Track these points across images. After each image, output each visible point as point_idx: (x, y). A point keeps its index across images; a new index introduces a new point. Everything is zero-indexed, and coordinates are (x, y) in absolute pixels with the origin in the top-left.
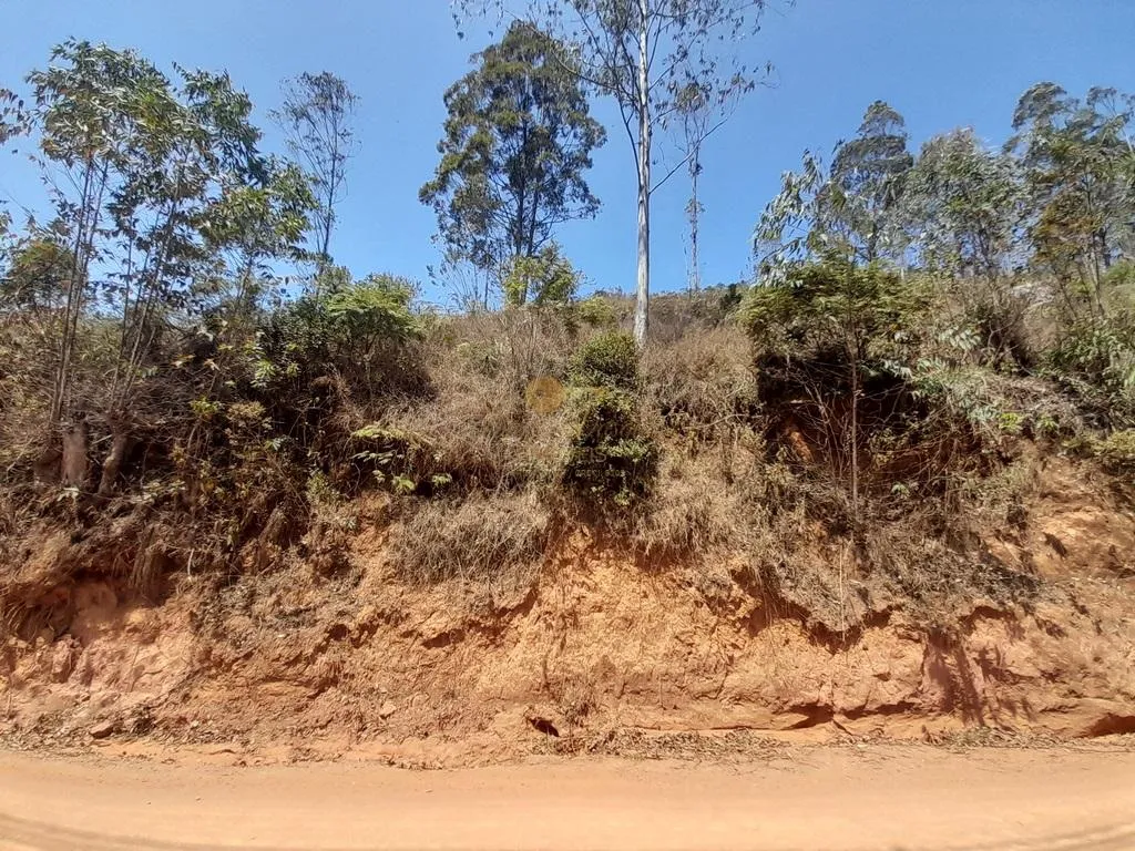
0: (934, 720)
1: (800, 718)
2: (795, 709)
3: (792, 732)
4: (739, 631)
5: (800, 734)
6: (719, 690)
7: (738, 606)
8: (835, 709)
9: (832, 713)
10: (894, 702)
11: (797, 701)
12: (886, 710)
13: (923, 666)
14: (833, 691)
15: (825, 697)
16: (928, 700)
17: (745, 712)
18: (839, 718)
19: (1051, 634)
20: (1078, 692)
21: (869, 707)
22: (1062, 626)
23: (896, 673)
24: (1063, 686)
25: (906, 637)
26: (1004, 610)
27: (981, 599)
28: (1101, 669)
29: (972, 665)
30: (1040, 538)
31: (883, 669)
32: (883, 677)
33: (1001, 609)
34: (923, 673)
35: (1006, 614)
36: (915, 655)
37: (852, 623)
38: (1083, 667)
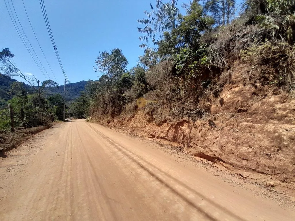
0: (170, 142)
1: (151, 136)
2: (150, 135)
4: (147, 122)
5: (149, 139)
6: (144, 130)
7: (147, 118)
8: (155, 136)
10: (162, 137)
13: (168, 131)
14: (156, 133)
15: (154, 134)
16: (169, 138)
17: (145, 134)
18: (156, 138)
19: (194, 128)
20: (196, 144)
21: (159, 137)
22: (197, 126)
23: (164, 132)
24: (193, 141)
25: (167, 125)
26: (188, 121)
27: (185, 118)
28: (202, 139)
29: (181, 133)
30: (219, 99)
31: (162, 131)
32: (162, 132)
33: (187, 121)
34: (168, 133)
35: (188, 122)
36: (167, 129)
37: (160, 121)
38: (198, 138)
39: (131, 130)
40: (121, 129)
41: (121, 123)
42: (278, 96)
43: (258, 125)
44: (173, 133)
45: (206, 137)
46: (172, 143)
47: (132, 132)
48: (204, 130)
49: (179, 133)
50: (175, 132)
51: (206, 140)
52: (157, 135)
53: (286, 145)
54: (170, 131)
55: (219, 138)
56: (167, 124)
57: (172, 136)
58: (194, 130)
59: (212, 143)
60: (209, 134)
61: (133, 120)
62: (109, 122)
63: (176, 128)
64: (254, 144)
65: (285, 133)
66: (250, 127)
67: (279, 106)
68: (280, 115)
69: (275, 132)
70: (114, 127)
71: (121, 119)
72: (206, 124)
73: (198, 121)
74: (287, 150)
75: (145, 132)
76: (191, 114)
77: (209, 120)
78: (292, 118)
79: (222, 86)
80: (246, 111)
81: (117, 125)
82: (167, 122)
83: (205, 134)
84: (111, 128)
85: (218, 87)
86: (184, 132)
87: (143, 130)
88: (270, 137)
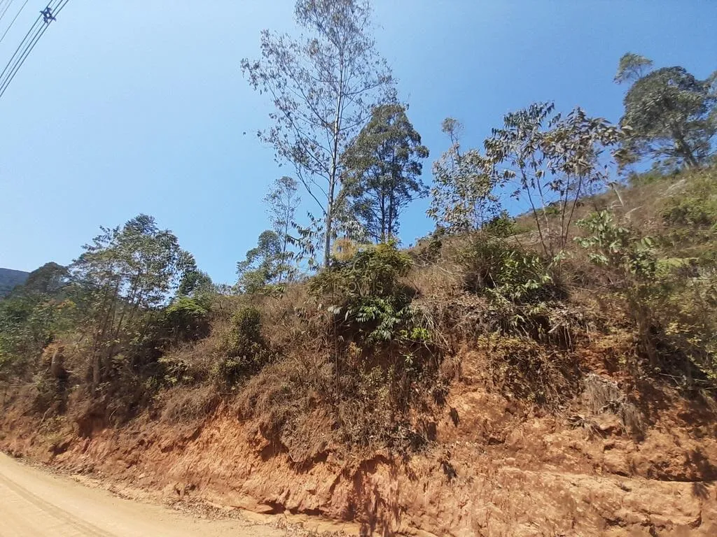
0: (336, 524)
1: (269, 508)
2: (267, 503)
3: (261, 515)
4: (257, 457)
5: (263, 517)
6: (241, 487)
7: (258, 444)
8: (286, 507)
9: (285, 509)
10: (312, 508)
11: (267, 499)
12: (308, 512)
13: (333, 488)
14: (287, 497)
15: (281, 499)
16: (334, 511)
17: (247, 500)
18: (287, 512)
19: (410, 478)
20: (417, 525)
21: (300, 509)
22: (417, 474)
23: (319, 491)
24: (409, 518)
25: (330, 470)
26: (391, 458)
27: (382, 450)
28: (434, 510)
29: (369, 494)
30: (447, 411)
31: (312, 487)
32: (312, 492)
33: (388, 458)
34: (332, 493)
35: (391, 462)
36: (330, 481)
37: (305, 458)
38: (422, 506)
39: (181, 487)
40: (132, 480)
41: (130, 457)
42: (542, 420)
43: (530, 472)
44: (348, 494)
45: (440, 505)
46: (342, 525)
47: (186, 493)
48: (434, 484)
49: (365, 493)
50: (353, 492)
51: (441, 511)
52: (291, 504)
53: (582, 514)
54: (338, 489)
55: (469, 504)
56: (327, 465)
57: (345, 504)
58: (410, 485)
59: (456, 519)
60: (447, 495)
61: (191, 446)
62: (58, 449)
63: (357, 479)
64: (534, 514)
65: (573, 489)
66: (520, 477)
67: (549, 438)
68: (555, 454)
69: (559, 489)
70: (90, 471)
71: (134, 442)
72: (433, 468)
73: (416, 462)
74: (586, 524)
75: (247, 493)
76: (394, 439)
77: (440, 460)
78: (573, 462)
79: (446, 382)
80: (503, 442)
81: (108, 462)
82: (329, 459)
83: (438, 495)
84: (74, 476)
85: (439, 384)
86: (380, 489)
87: (237, 484)
88: (554, 499)
